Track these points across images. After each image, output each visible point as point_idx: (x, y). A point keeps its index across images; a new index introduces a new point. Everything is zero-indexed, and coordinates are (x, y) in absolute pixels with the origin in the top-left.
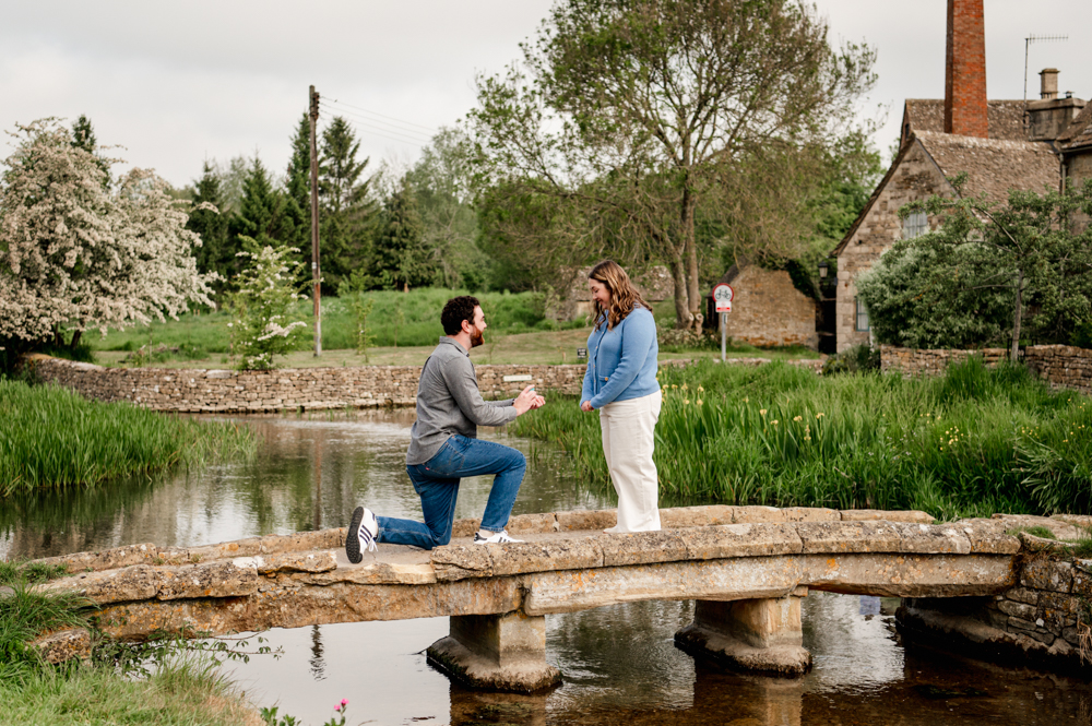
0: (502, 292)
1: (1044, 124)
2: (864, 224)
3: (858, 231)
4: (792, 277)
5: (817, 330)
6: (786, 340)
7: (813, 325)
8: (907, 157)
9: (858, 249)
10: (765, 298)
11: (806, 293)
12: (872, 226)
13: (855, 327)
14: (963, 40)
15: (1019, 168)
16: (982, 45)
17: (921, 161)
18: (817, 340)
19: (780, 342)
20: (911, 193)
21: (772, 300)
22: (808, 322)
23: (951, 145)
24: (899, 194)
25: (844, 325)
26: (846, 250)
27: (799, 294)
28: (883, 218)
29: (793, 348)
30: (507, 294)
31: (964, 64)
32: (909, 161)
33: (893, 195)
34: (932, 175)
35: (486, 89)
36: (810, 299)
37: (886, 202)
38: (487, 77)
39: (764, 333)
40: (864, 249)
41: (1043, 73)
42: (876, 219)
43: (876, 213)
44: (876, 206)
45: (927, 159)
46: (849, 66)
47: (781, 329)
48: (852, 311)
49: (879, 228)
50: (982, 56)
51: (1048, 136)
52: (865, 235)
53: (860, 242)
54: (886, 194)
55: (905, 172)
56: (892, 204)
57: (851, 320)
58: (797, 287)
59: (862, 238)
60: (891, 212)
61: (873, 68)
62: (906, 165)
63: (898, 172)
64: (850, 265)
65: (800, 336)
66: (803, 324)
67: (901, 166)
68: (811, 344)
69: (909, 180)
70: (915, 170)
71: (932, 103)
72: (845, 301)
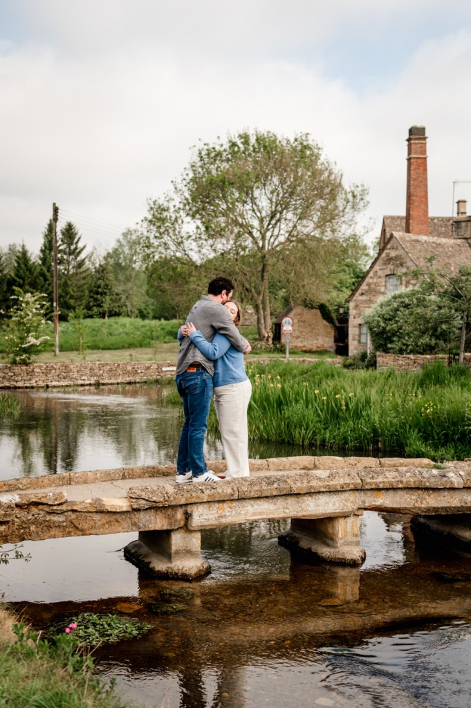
0: (160, 319)
1: (463, 229)
2: (364, 284)
3: (361, 287)
4: (322, 312)
5: (335, 342)
6: (318, 347)
7: (333, 339)
8: (389, 246)
9: (361, 298)
10: (306, 324)
11: (329, 322)
12: (369, 285)
13: (359, 341)
15: (450, 253)
16: (426, 186)
17: (397, 249)
18: (335, 348)
19: (315, 349)
20: (391, 266)
21: (310, 325)
22: (329, 337)
23: (413, 241)
24: (384, 267)
25: (353, 340)
26: (354, 298)
27: (325, 322)
28: (375, 280)
29: (321, 352)
30: (163, 321)
31: (417, 196)
32: (390, 249)
33: (381, 267)
34: (403, 257)
35: (153, 206)
36: (331, 325)
37: (377, 272)
38: (154, 200)
39: (306, 344)
40: (364, 298)
41: (458, 202)
42: (371, 281)
43: (371, 278)
44: (371, 274)
45: (400, 248)
46: (354, 196)
47: (315, 342)
48: (357, 332)
49: (373, 286)
50: (426, 192)
51: (466, 236)
52: (365, 290)
53: (362, 294)
54: (377, 267)
55: (388, 255)
56: (380, 273)
57: (357, 337)
58: (324, 318)
59: (363, 292)
60: (380, 277)
61: (367, 198)
62: (388, 251)
63: (384, 255)
64: (356, 307)
65: (326, 345)
66: (327, 339)
67: (385, 251)
68: (331, 350)
69: (389, 260)
70: (393, 254)
71: (398, 218)
72: (354, 327)
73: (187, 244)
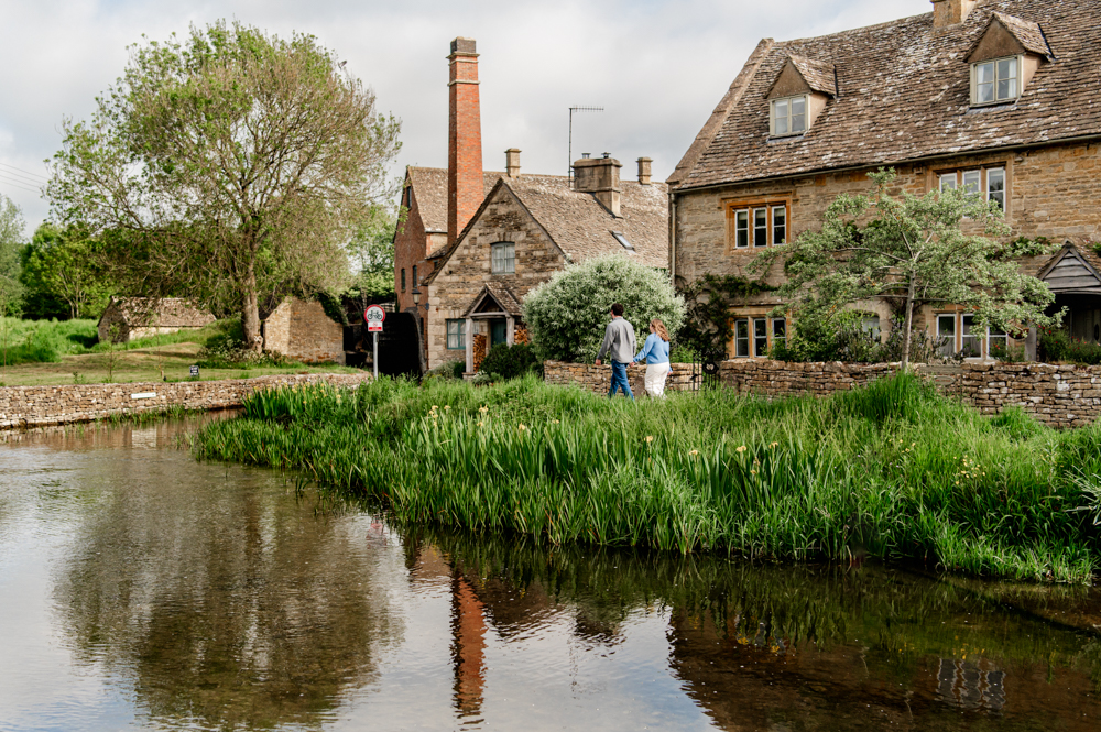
0: (50, 320)
1: (587, 179)
2: (454, 256)
3: (448, 262)
4: (324, 306)
5: (345, 349)
6: (320, 357)
7: (341, 345)
8: (495, 199)
9: (448, 279)
10: (302, 323)
11: (335, 320)
12: (461, 258)
13: (447, 346)
14: (464, 119)
15: (577, 213)
16: (479, 124)
17: (509, 203)
18: (344, 358)
19: (315, 359)
20: (499, 230)
21: (308, 325)
22: (336, 343)
23: (529, 191)
24: (488, 231)
25: (436, 344)
26: (436, 279)
27: (329, 320)
28: (472, 252)
29: (329, 363)
30: (55, 321)
31: (465, 138)
32: (497, 203)
33: (482, 231)
34: (519, 215)
35: (73, 134)
36: (339, 324)
37: (475, 238)
38: (74, 124)
39: (302, 352)
40: (454, 278)
42: (465, 252)
43: (465, 247)
44: (466, 242)
45: (514, 201)
46: (379, 134)
47: (315, 349)
48: (443, 332)
49: (468, 260)
50: (479, 133)
51: (590, 188)
52: (455, 266)
53: (451, 272)
54: (475, 231)
55: (493, 212)
56: (480, 240)
57: (444, 341)
58: (328, 314)
59: (452, 269)
60: (480, 247)
61: (400, 137)
62: (494, 206)
63: (487, 212)
64: (441, 292)
65: (331, 354)
66: (333, 344)
67: (489, 207)
68: (340, 361)
69: (496, 220)
70: (502, 210)
72: (437, 323)
73: (132, 197)
